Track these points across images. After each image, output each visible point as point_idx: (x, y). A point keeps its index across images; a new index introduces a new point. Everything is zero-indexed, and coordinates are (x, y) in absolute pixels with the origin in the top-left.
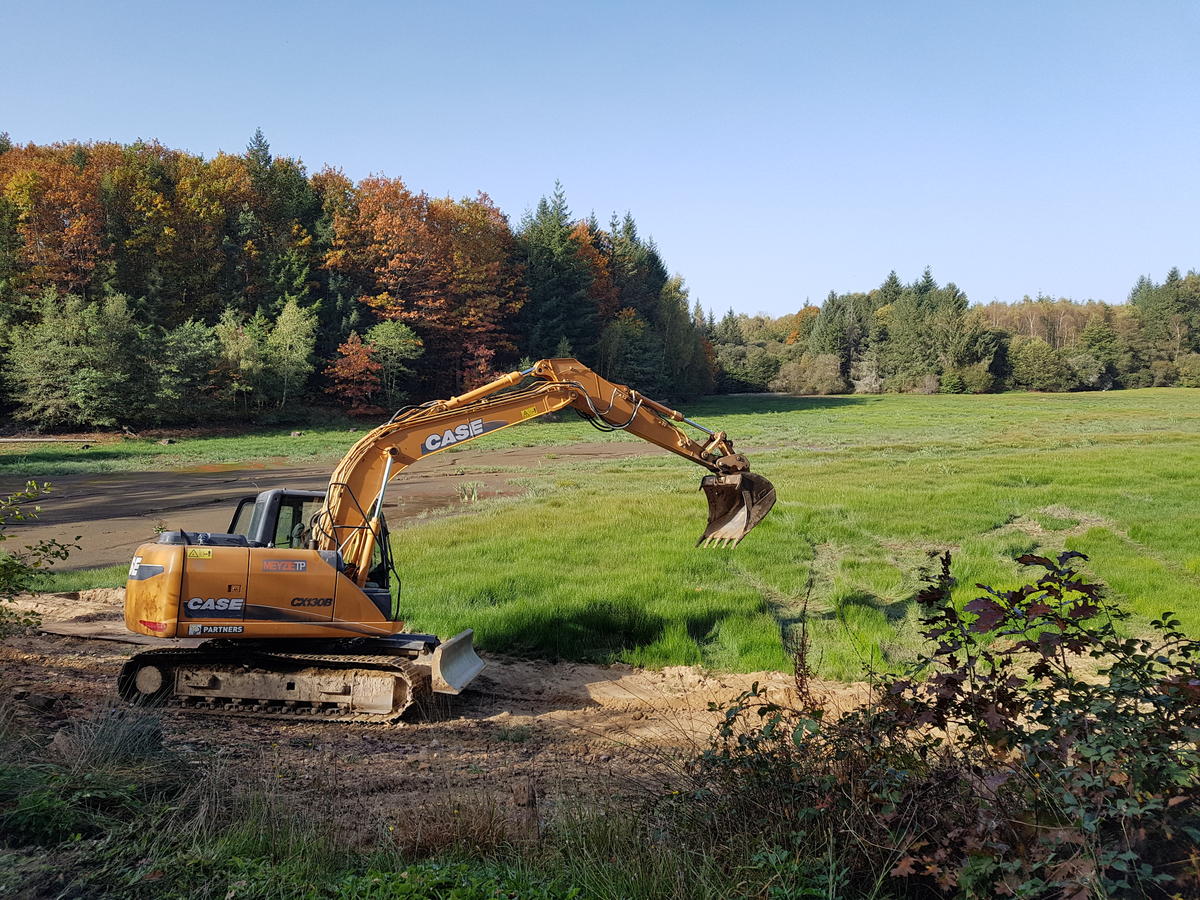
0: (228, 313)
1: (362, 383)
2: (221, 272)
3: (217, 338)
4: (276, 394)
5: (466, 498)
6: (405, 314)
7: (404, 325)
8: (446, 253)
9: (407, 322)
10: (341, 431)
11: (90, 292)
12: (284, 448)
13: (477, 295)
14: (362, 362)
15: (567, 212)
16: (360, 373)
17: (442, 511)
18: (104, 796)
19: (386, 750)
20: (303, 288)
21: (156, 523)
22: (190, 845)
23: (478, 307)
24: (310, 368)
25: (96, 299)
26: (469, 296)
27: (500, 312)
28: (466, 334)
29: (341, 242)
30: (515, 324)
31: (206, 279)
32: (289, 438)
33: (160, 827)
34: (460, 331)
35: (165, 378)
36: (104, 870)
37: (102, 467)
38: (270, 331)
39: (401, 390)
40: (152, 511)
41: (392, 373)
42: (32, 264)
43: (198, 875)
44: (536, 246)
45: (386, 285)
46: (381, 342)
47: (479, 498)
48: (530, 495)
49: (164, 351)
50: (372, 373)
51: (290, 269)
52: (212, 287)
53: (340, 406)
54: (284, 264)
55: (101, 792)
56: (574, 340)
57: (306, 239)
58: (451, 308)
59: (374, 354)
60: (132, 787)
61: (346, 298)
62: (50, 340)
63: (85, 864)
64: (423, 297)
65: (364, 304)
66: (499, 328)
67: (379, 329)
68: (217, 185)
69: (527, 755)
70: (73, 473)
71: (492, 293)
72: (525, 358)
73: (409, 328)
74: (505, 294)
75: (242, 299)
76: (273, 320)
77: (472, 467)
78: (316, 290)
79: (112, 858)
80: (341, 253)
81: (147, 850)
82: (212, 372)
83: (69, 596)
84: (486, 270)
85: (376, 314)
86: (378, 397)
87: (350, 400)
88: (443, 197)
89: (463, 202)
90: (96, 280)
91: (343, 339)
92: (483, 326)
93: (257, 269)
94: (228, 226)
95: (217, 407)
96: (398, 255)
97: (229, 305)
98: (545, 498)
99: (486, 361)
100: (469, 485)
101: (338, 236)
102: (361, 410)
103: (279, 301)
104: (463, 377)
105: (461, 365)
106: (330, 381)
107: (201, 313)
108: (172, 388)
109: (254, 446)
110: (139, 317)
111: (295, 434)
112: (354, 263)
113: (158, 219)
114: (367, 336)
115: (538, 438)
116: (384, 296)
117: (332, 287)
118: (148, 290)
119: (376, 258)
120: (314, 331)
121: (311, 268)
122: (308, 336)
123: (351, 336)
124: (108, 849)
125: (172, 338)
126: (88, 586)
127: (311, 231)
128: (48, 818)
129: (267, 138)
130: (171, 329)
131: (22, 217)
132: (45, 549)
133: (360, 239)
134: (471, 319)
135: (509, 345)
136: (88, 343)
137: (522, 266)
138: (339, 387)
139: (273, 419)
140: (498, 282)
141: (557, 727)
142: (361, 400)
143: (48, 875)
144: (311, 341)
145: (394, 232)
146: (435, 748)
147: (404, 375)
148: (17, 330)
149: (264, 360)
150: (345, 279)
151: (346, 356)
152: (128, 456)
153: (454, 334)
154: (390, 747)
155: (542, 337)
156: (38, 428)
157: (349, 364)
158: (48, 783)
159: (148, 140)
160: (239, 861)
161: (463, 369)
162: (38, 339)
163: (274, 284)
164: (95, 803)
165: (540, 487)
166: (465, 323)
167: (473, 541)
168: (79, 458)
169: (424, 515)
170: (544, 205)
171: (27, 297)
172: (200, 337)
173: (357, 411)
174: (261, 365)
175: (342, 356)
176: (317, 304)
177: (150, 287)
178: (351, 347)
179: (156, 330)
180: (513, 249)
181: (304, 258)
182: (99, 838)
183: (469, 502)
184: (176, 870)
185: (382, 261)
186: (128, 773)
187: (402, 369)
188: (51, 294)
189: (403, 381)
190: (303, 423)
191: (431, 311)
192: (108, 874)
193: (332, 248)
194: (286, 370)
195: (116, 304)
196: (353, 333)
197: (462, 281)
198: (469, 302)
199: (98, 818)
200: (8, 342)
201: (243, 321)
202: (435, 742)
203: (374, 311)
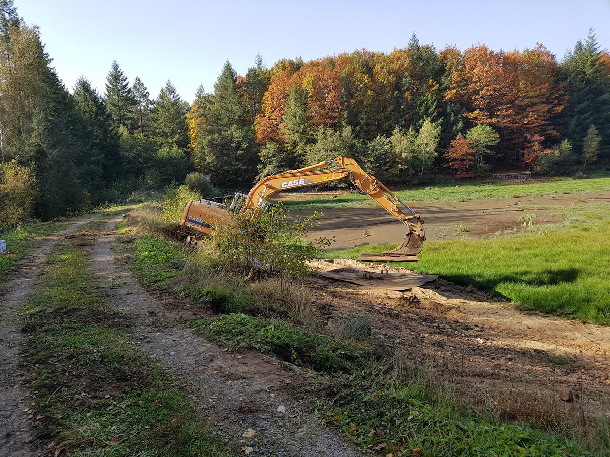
0: (397, 130)
1: (463, 160)
2: (393, 110)
3: (391, 143)
4: (419, 169)
5: (525, 224)
6: (489, 120)
7: (488, 127)
8: (514, 83)
9: (490, 125)
10: (451, 187)
11: (336, 127)
12: (422, 196)
13: (533, 104)
14: (465, 149)
15: (596, 46)
16: (463, 155)
17: (510, 231)
18: (349, 354)
19: (482, 356)
20: (433, 113)
21: (364, 231)
22: (390, 387)
23: (534, 112)
24: (436, 154)
25: (339, 130)
26: (528, 106)
27: (548, 113)
28: (528, 128)
29: (455, 85)
30: (559, 120)
31: (386, 114)
32: (424, 191)
33: (376, 376)
34: (522, 127)
35: (368, 164)
36: (353, 390)
37: (342, 205)
38: (416, 137)
39: (485, 163)
40: (362, 226)
41: (481, 154)
42: (313, 116)
43: (395, 403)
44: (574, 71)
45: (478, 106)
46: (475, 137)
47: (533, 224)
48: (567, 223)
49: (367, 151)
50: (469, 155)
51: (427, 103)
52: (389, 118)
53: (451, 173)
54: (424, 102)
55: (348, 352)
56: (599, 126)
57: (436, 87)
58: (517, 114)
59: (470, 144)
60: (361, 352)
61: (456, 115)
62: (321, 150)
63: (344, 385)
64: (500, 110)
65: (466, 118)
66: (547, 123)
67: (474, 130)
68: (392, 66)
69: (567, 373)
70: (330, 208)
71: (543, 102)
72: (565, 139)
73: (491, 128)
74: (552, 102)
75: (403, 123)
76: (418, 131)
77: (528, 206)
78: (441, 113)
79: (356, 386)
80: (454, 91)
81: (371, 385)
82: (388, 160)
83: (330, 261)
84: (540, 89)
85: (472, 122)
86: (472, 167)
87: (457, 170)
88: (512, 51)
89: (525, 51)
90: (339, 121)
91: (454, 137)
92: (537, 123)
93: (411, 106)
94: (397, 86)
95: (391, 177)
96: (486, 88)
97: (397, 126)
98: (577, 225)
99: (539, 143)
100: (527, 217)
101: (453, 82)
102: (463, 175)
103: (421, 121)
104: (523, 153)
105: (522, 147)
106: (446, 161)
107: (384, 131)
108: (371, 169)
109: (408, 195)
110: (357, 136)
111: (427, 189)
112: (462, 96)
113: (366, 88)
114: (467, 135)
115: (573, 189)
116: (477, 111)
117: (448, 111)
118: (360, 123)
119: (473, 91)
120: (438, 135)
121: (438, 102)
122: (435, 138)
123: (458, 135)
124: (354, 381)
125: (371, 145)
126: (338, 257)
127: (439, 82)
128: (328, 360)
129: (418, 37)
130: (370, 140)
131: (309, 95)
132: (322, 241)
133: (464, 82)
134: (530, 119)
135: (554, 133)
136: (336, 150)
137: (565, 84)
138: (451, 163)
139: (417, 181)
140: (548, 95)
141: (586, 360)
142: (463, 170)
143: (330, 387)
144: (437, 140)
145: (484, 75)
146: (510, 359)
147: (488, 155)
148: (308, 146)
149: (413, 152)
150: (456, 105)
151: (455, 146)
152: (352, 200)
153: (518, 129)
154: (483, 354)
155: (577, 126)
156: (317, 189)
157: (457, 151)
158: (327, 344)
159: (360, 50)
160: (414, 401)
161: (523, 149)
162: (317, 150)
163: (419, 112)
164: (346, 357)
165: (574, 218)
166: (525, 122)
167: (529, 249)
168: (333, 201)
169: (499, 233)
170: (579, 46)
171: (312, 132)
172: (383, 144)
173: (460, 176)
174: (412, 155)
175: (453, 147)
176: (441, 120)
177: (362, 121)
178: (458, 141)
179: (364, 141)
180: (557, 74)
181: (434, 97)
182: (350, 375)
183: (527, 227)
184: (385, 398)
185: (476, 92)
186: (359, 345)
187: (486, 151)
188: (321, 129)
189: (487, 158)
190: (431, 183)
191: (504, 117)
192: (354, 393)
193: (450, 89)
194: (424, 156)
195: (347, 131)
196: (460, 134)
197: (525, 97)
198: (528, 109)
199: (348, 364)
200: (305, 152)
201: (404, 133)
202: (509, 356)
203: (471, 120)
